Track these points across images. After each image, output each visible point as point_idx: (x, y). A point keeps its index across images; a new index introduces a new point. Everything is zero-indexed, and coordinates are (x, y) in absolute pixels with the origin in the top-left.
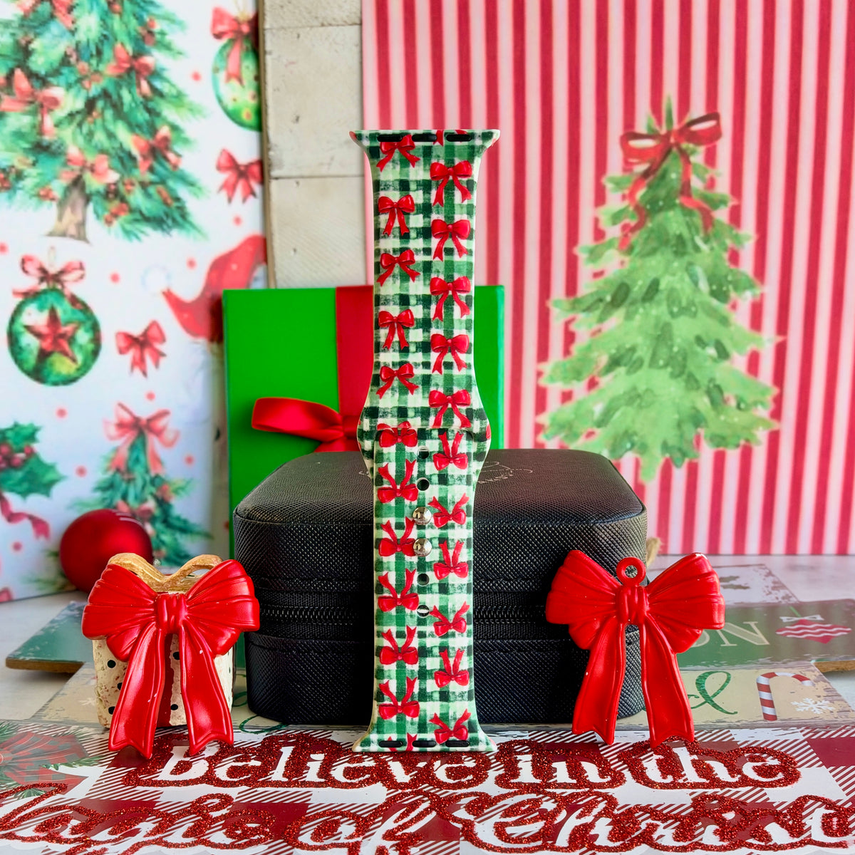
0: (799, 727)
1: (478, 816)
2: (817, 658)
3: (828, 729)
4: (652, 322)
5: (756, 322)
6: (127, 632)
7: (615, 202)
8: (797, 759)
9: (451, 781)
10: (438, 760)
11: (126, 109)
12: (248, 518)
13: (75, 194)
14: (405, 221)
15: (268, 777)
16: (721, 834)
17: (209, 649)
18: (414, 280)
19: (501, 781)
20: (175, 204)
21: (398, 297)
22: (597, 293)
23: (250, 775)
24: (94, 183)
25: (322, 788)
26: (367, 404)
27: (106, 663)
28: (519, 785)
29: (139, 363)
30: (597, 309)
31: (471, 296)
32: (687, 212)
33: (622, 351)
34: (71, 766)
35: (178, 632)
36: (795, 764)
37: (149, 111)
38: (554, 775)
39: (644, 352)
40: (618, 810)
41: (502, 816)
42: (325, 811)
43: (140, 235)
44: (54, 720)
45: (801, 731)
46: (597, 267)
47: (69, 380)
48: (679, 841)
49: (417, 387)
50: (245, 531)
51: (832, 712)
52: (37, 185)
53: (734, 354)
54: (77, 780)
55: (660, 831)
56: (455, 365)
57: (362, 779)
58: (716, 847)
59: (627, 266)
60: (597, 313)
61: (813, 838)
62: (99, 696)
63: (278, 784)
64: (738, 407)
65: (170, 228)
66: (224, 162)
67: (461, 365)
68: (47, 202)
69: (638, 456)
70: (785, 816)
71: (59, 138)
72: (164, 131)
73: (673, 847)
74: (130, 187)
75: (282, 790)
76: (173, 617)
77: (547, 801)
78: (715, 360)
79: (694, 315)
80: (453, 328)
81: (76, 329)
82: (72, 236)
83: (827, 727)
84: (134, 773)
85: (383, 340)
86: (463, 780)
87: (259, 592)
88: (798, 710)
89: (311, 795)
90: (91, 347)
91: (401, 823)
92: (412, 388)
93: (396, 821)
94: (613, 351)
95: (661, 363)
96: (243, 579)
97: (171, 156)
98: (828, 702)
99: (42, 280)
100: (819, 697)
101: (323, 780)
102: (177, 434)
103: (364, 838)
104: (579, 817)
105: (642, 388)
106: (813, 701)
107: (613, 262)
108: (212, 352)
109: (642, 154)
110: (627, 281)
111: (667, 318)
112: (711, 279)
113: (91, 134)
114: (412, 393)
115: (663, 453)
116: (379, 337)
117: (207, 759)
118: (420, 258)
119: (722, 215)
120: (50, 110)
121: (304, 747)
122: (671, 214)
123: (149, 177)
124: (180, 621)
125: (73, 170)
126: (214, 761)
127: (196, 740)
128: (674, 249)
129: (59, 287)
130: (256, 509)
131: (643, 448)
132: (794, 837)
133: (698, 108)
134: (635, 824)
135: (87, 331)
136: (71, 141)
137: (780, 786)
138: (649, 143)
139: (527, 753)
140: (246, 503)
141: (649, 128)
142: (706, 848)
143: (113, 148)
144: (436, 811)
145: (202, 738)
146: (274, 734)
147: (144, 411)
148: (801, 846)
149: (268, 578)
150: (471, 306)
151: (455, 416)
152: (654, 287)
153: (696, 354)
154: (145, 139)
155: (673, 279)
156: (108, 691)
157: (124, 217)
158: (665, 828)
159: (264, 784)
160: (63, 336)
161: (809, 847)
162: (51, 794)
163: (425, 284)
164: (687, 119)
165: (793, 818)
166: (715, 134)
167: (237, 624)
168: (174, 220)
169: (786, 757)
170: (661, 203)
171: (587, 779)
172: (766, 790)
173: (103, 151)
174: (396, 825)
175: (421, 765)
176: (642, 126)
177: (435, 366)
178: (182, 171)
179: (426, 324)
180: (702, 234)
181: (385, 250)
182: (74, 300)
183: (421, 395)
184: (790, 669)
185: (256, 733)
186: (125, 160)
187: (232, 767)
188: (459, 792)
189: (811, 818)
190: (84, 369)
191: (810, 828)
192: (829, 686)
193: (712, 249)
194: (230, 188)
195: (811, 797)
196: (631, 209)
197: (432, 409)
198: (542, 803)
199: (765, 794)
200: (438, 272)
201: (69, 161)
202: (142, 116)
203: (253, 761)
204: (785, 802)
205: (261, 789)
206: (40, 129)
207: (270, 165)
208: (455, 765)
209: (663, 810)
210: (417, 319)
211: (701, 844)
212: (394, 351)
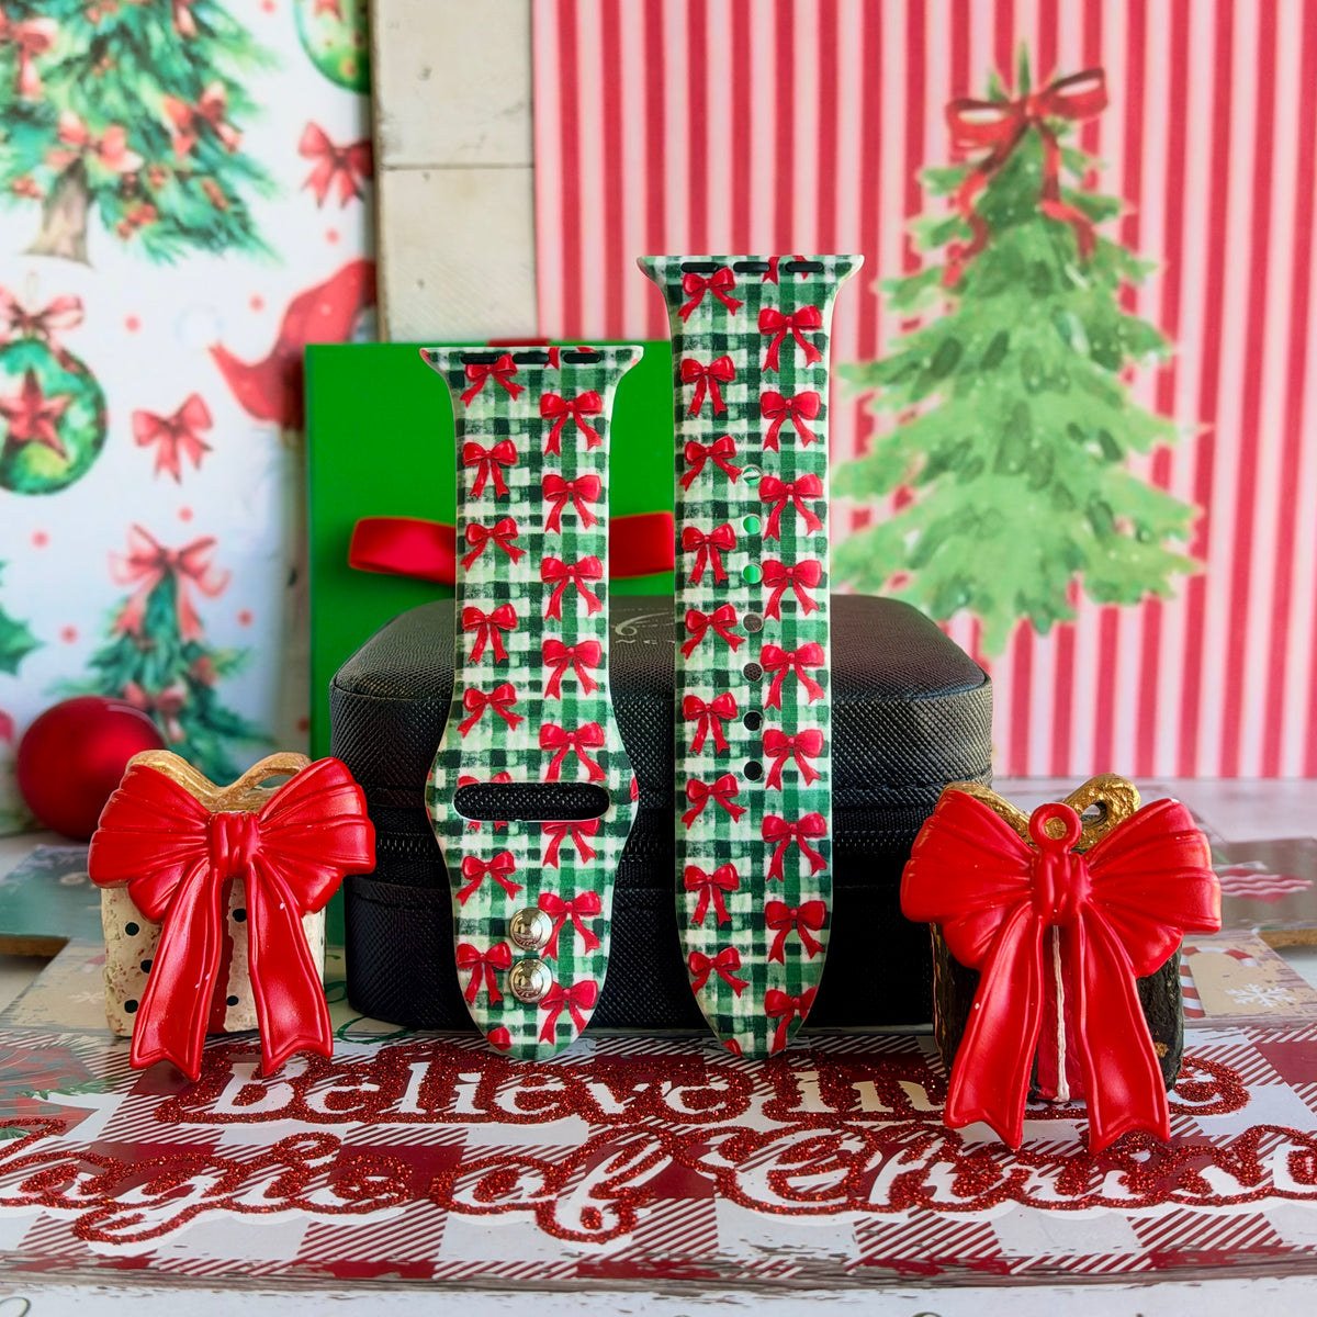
0: (1241, 1026)
1: (741, 1162)
2: (1263, 924)
3: (1288, 1029)
4: (998, 400)
5: (1165, 400)
6: (162, 873)
7: (937, 210)
8: (1241, 1074)
9: (692, 1111)
10: (666, 1080)
11: (155, 54)
12: (356, 691)
13: (72, 189)
14: (503, 478)
15: (393, 1108)
16: (1131, 1183)
17: (294, 901)
18: (516, 561)
19: (770, 1110)
20: (231, 208)
21: (491, 586)
22: (908, 354)
23: (363, 1106)
24: (101, 172)
25: (482, 1124)
26: (443, 747)
27: (122, 929)
28: (801, 1115)
29: (169, 460)
30: (909, 378)
31: (604, 585)
32: (1053, 226)
33: (951, 448)
34: (68, 1093)
35: (243, 874)
36: (1240, 1080)
37: (194, 59)
38: (857, 1100)
39: (985, 449)
40: (964, 1150)
41: (780, 1161)
42: (492, 1157)
43: (175, 257)
44: (32, 1025)
45: (1246, 1033)
46: (909, 314)
47: (55, 487)
48: (1064, 1194)
49: (522, 719)
50: (350, 713)
51: (1291, 1004)
52: (11, 173)
53: (1131, 453)
54: (83, 1114)
55: (1033, 1180)
56: (580, 685)
57: (546, 1109)
58: (1124, 1202)
59: (957, 313)
60: (909, 386)
61: (1277, 1186)
62: (110, 982)
63: (409, 1118)
64: (1139, 537)
65: (222, 245)
66: (311, 141)
67: (588, 685)
68: (25, 201)
69: (976, 615)
70: (1230, 1155)
71: (48, 100)
72: (215, 91)
73: (1057, 1202)
74: (159, 180)
75: (419, 1126)
76: (237, 850)
77: (848, 1139)
78: (1099, 462)
79: (1065, 390)
80: (577, 630)
81: (67, 405)
82: (65, 256)
83: (1287, 1026)
84: (173, 1103)
85: (468, 649)
86: (710, 1110)
87: (374, 809)
88: (1238, 1001)
89: (467, 1133)
90: (91, 433)
91: (617, 1173)
92: (513, 721)
93: (608, 1171)
94: (936, 447)
95: (1013, 466)
96: (348, 789)
97: (225, 131)
98: (1283, 990)
99: (15, 324)
100: (1270, 982)
101: (483, 1112)
102: (227, 577)
103: (559, 1196)
104: (902, 1162)
105: (982, 506)
106: (1261, 989)
107: (933, 305)
108: (286, 444)
109: (980, 134)
110: (958, 336)
111: (1020, 394)
112: (1092, 333)
113: (97, 94)
114: (513, 729)
115: (1018, 613)
116: (463, 646)
117: (290, 1082)
118: (525, 530)
119: (1109, 230)
120: (34, 55)
121: (445, 1062)
122: (1026, 229)
123: (190, 163)
124: (249, 855)
125: (68, 151)
126: (300, 1085)
127: (273, 1051)
128: (1033, 285)
129: (41, 336)
130: (369, 678)
131: (986, 604)
132: (1246, 1185)
133: (1070, 59)
134: (992, 1171)
135: (85, 407)
136: (67, 104)
137: (1218, 1113)
138: (991, 116)
139: (811, 1069)
140: (351, 669)
141: (993, 91)
142: (1109, 1203)
143: (135, 117)
144: (671, 1155)
145: (283, 1047)
146: (395, 1044)
147: (175, 539)
148: (1258, 1198)
149: (388, 787)
150: (604, 599)
151: (581, 763)
152: (1000, 346)
153: (1068, 452)
154: (184, 103)
155: (1031, 332)
156: (125, 974)
157: (149, 227)
158: (1041, 1175)
159: (388, 1118)
160: (46, 415)
161: (1270, 1199)
162: (39, 1136)
163: (533, 568)
164: (1055, 76)
165: (1244, 1157)
166: (1098, 101)
167: (338, 861)
168: (230, 235)
169: (1225, 1070)
170: (1011, 212)
171: (911, 1106)
172: (1196, 1118)
173: (116, 121)
174: (609, 1176)
175: (641, 1088)
176: (980, 88)
177: (549, 687)
178: (243, 155)
179: (535, 625)
180: (1077, 261)
181: (473, 519)
182: (66, 359)
183: (527, 731)
184: (1219, 942)
185: (365, 1042)
186: (153, 136)
187: (332, 1093)
188: (706, 1127)
189: (1272, 1159)
190: (79, 469)
191: (1270, 1173)
192: (1283, 967)
193: (1093, 285)
194: (320, 184)
195: (1268, 1128)
196: (963, 221)
197: (545, 753)
198: (841, 1143)
199: (1196, 1125)
200: (553, 549)
201: (61, 137)
202: (180, 67)
203: (365, 1084)
204: (1228, 1136)
205: (383, 1126)
206: (18, 85)
207: (382, 147)
208: (696, 1088)
209: (1035, 1150)
210: (520, 618)
211: (1101, 1199)
212: (486, 665)
